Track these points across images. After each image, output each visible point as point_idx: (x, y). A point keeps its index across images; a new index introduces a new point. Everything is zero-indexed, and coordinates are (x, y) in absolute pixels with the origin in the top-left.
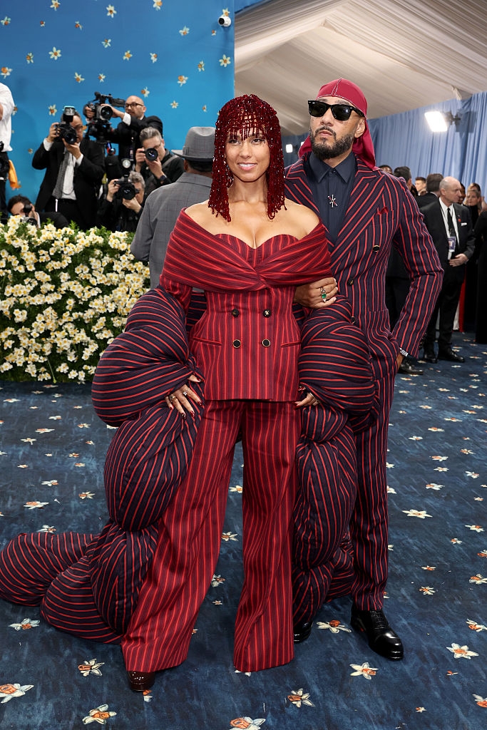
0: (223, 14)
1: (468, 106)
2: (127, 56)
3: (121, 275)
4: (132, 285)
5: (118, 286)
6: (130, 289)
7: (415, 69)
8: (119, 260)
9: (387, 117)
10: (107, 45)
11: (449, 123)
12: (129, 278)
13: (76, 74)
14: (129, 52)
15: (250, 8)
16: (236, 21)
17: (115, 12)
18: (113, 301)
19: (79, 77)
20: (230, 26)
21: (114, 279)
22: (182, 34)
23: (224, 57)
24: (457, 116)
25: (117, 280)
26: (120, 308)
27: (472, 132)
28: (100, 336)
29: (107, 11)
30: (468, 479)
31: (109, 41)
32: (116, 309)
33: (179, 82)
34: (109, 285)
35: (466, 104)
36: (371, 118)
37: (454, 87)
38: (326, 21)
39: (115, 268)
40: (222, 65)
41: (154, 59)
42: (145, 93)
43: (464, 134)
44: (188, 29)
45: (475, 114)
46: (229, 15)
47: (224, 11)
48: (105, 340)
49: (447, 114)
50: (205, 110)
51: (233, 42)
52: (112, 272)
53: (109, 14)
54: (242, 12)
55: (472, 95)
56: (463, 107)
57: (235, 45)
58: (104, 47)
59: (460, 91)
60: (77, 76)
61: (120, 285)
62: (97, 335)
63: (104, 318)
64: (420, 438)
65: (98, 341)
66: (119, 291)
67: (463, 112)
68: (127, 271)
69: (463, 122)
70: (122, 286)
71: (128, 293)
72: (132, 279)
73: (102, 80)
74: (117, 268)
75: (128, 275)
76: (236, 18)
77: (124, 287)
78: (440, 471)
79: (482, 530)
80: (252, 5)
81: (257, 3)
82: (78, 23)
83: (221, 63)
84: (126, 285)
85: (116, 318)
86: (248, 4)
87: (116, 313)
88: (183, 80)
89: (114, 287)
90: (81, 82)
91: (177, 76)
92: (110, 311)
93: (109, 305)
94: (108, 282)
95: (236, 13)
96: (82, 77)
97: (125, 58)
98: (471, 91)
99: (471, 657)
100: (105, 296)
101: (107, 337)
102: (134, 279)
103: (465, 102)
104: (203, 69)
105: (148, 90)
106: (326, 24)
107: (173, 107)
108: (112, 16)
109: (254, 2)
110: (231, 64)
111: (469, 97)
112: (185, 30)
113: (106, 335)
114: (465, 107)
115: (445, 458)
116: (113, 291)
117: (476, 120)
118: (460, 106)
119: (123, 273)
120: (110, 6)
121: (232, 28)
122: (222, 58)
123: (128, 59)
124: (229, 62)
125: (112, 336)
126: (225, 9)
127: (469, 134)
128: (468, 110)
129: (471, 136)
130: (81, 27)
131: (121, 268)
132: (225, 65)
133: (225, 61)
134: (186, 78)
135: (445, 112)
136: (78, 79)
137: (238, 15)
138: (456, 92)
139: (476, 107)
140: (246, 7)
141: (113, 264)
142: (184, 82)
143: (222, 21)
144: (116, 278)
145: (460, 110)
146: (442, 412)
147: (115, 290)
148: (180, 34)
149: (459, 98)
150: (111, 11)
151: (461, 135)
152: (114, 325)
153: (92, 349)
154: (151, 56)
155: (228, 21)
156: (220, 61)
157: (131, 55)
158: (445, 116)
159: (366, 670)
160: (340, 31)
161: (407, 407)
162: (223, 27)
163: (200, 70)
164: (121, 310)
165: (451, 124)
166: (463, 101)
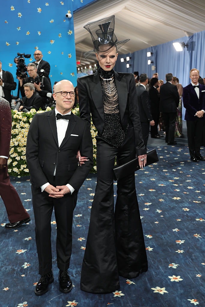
0: (68, 12)
1: (192, 39)
2: (28, 33)
3: (20, 129)
4: (25, 133)
5: (18, 135)
6: (24, 136)
7: (167, 25)
8: (19, 123)
9: (160, 45)
10: (19, 29)
11: (183, 47)
12: (23, 131)
13: (7, 42)
14: (28, 32)
15: (80, 9)
16: (74, 15)
17: (21, 15)
18: (17, 141)
19: (8, 44)
20: (71, 17)
21: (16, 131)
22: (51, 23)
23: (70, 31)
24: (187, 44)
25: (18, 132)
26: (20, 143)
27: (194, 50)
28: (13, 156)
29: (18, 15)
30: (156, 213)
31: (20, 27)
32: (18, 144)
33: (51, 43)
34: (15, 134)
35: (191, 38)
36: (154, 46)
37: (185, 31)
38: (125, 7)
39: (17, 127)
40: (69, 34)
41: (39, 34)
42: (36, 48)
43: (190, 52)
44: (53, 20)
45: (195, 42)
46: (71, 13)
47: (68, 11)
48: (15, 158)
49: (182, 43)
50: (63, 54)
51: (73, 24)
52: (16, 128)
53: (19, 16)
54: (76, 11)
55: (193, 34)
56: (190, 40)
57: (74, 25)
58: (18, 30)
59: (188, 33)
60: (7, 43)
61: (19, 134)
62: (11, 156)
63: (13, 148)
64: (143, 195)
65: (12, 158)
66: (20, 136)
67: (190, 42)
68: (22, 128)
69: (189, 46)
70: (20, 134)
71: (23, 137)
72: (24, 131)
73: (18, 44)
74: (18, 127)
75: (23, 129)
76: (74, 14)
77: (21, 134)
78: (146, 210)
79: (151, 237)
80: (80, 8)
81: (82, 7)
82: (6, 21)
83: (68, 33)
84: (22, 134)
85: (19, 148)
86: (79, 8)
87: (18, 146)
88: (53, 42)
89: (17, 135)
90: (9, 46)
91: (50, 40)
92: (16, 145)
93: (15, 143)
94: (14, 133)
95: (73, 12)
96: (9, 44)
97: (27, 34)
98: (193, 33)
99: (121, 296)
100: (14, 139)
101: (15, 156)
102: (25, 131)
103: (190, 37)
104: (61, 37)
105: (38, 47)
106: (126, 8)
107: (49, 53)
108: (21, 17)
109: (81, 6)
110: (73, 33)
111: (192, 35)
112: (52, 21)
113: (14, 155)
114: (191, 39)
115: (150, 204)
116: (17, 137)
117: (195, 45)
118: (188, 39)
119: (21, 129)
120: (19, 13)
121: (72, 18)
122: (69, 31)
123: (28, 35)
124: (72, 33)
125: (18, 155)
126: (69, 10)
127: (193, 51)
128: (192, 41)
129: (194, 52)
130: (7, 23)
131: (20, 127)
132: (70, 34)
133: (70, 33)
134: (54, 41)
135: (182, 42)
136: (7, 45)
137: (74, 13)
138: (186, 33)
139: (195, 39)
140: (78, 9)
141: (16, 125)
142: (53, 43)
143: (67, 16)
144: (17, 131)
145: (188, 41)
146: (159, 181)
147: (18, 136)
148: (50, 23)
149: (187, 36)
150: (20, 15)
151: (189, 52)
152: (18, 151)
153: (9, 161)
154: (38, 33)
155: (70, 15)
156: (68, 32)
157: (30, 33)
158: (181, 44)
159: (73, 304)
160: (132, 11)
161: (144, 180)
162: (68, 18)
163: (59, 37)
164: (21, 144)
165: (184, 47)
166: (189, 37)
